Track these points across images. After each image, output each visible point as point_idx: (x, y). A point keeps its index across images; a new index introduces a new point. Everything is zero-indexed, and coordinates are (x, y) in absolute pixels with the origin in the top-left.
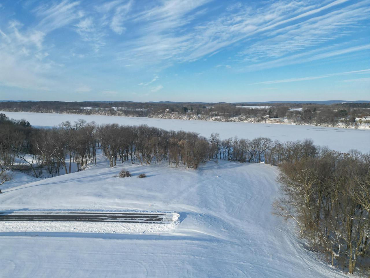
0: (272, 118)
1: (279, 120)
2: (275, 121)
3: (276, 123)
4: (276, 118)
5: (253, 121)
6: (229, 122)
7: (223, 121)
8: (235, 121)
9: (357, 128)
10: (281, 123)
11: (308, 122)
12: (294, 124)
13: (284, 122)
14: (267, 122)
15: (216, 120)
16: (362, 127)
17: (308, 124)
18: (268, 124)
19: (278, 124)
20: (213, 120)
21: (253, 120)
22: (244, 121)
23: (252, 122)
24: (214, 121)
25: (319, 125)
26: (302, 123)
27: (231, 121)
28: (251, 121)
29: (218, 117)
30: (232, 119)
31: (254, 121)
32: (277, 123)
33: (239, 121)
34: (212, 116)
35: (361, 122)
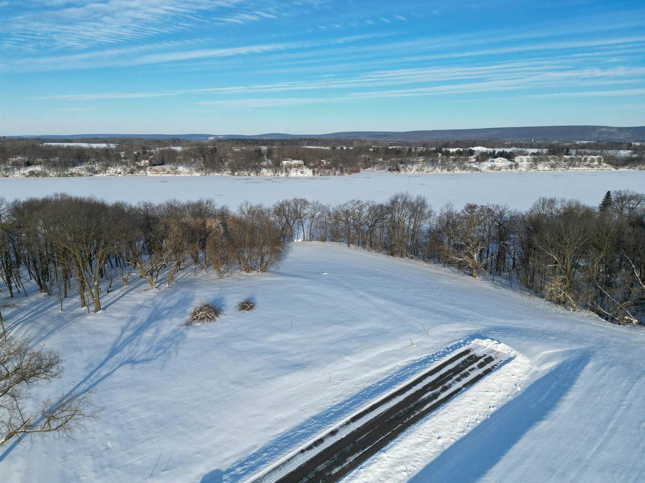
0: (155, 165)
1: (171, 169)
2: (164, 171)
3: (167, 175)
4: (163, 164)
5: (120, 173)
6: (67, 176)
7: (51, 175)
8: (80, 176)
9: (288, 176)
10: (176, 174)
11: (218, 171)
12: (198, 174)
13: (179, 173)
14: (149, 173)
15: (32, 174)
16: (293, 173)
17: (218, 173)
18: (152, 176)
19: (171, 175)
20: (24, 174)
21: (119, 170)
22: (102, 174)
23: (120, 175)
24: (28, 176)
25: (236, 173)
26: (209, 173)
27: (72, 175)
28: (116, 172)
29: (38, 168)
30: (74, 170)
31: (122, 173)
32: (169, 175)
33: (91, 173)
34: (17, 165)
35: (290, 167)
